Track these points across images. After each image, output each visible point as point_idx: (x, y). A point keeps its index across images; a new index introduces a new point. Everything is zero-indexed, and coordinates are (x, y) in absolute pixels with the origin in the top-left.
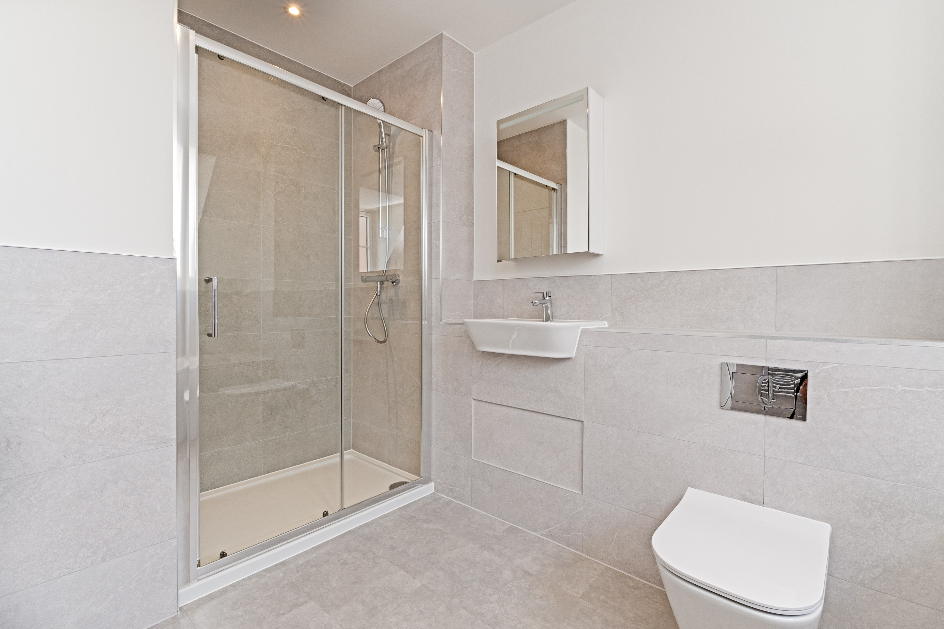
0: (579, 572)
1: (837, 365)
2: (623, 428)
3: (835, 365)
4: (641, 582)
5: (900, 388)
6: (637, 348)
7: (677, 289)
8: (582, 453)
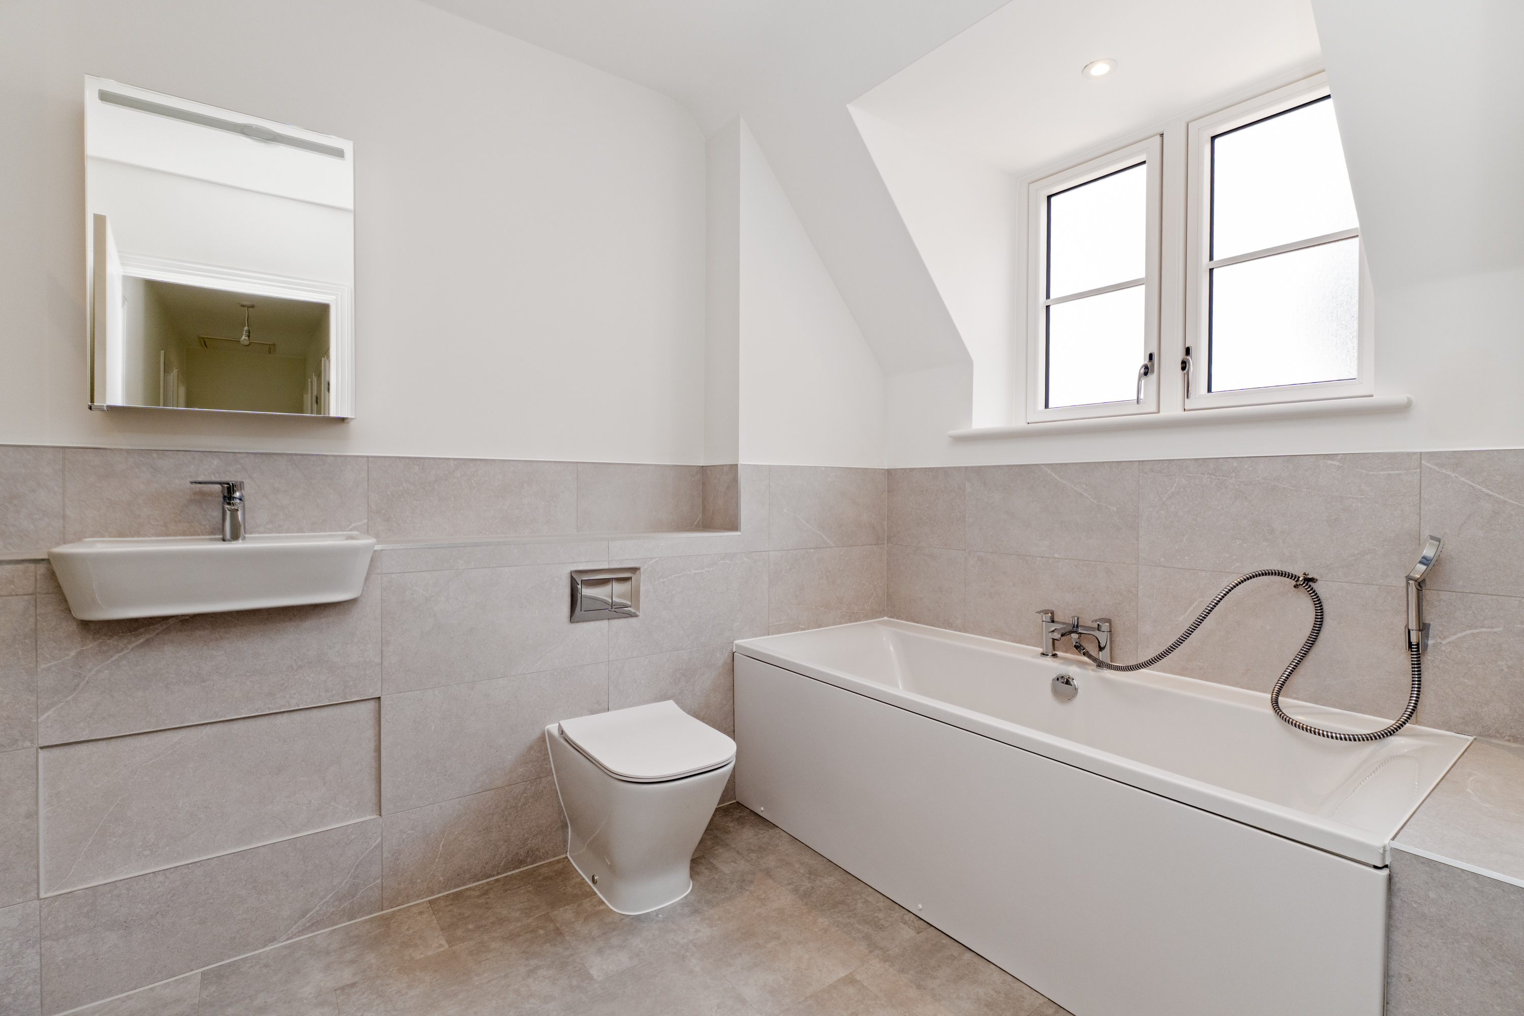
0: (408, 930)
1: (658, 559)
2: (451, 684)
3: (657, 559)
4: (483, 884)
5: (693, 571)
6: (470, 567)
7: (472, 482)
8: (378, 750)
